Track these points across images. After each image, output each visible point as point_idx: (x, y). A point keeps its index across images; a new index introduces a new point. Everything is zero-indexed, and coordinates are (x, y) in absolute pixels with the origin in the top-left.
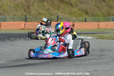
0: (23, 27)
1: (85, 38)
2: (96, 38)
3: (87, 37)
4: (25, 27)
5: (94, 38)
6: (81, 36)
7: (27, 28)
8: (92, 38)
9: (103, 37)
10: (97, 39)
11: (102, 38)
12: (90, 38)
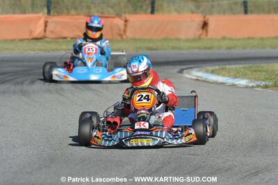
0: (38, 30)
1: (230, 81)
2: (261, 84)
3: (236, 77)
4: (47, 32)
5: (258, 86)
6: (218, 74)
7: (51, 36)
8: (251, 85)
10: (266, 87)
12: (243, 82)
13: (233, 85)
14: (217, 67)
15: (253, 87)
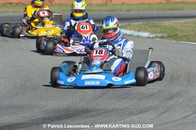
1: (135, 33)
2: (159, 36)
3: (139, 31)
5: (156, 37)
6: (126, 29)
8: (151, 36)
9: (176, 35)
10: (162, 37)
11: (173, 36)
12: (146, 34)
13: (138, 36)
14: (124, 24)
15: (152, 38)
